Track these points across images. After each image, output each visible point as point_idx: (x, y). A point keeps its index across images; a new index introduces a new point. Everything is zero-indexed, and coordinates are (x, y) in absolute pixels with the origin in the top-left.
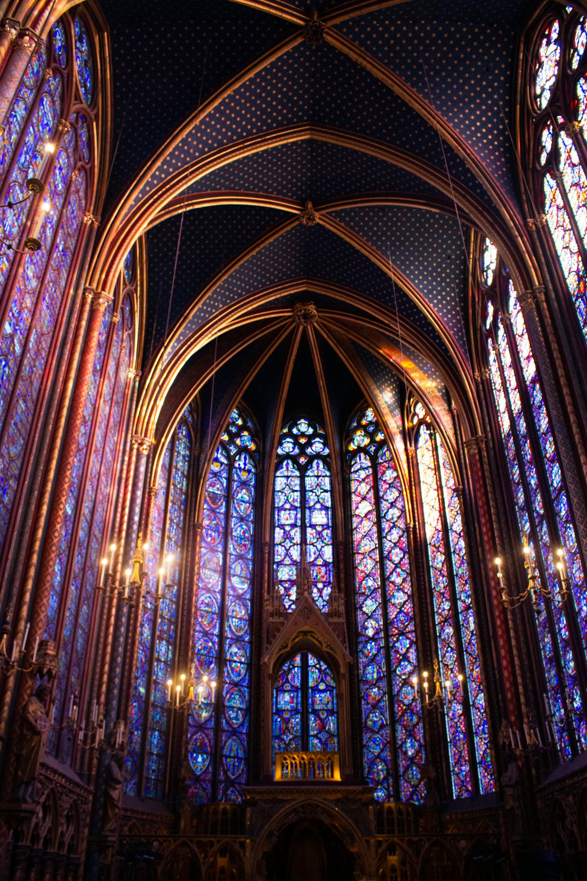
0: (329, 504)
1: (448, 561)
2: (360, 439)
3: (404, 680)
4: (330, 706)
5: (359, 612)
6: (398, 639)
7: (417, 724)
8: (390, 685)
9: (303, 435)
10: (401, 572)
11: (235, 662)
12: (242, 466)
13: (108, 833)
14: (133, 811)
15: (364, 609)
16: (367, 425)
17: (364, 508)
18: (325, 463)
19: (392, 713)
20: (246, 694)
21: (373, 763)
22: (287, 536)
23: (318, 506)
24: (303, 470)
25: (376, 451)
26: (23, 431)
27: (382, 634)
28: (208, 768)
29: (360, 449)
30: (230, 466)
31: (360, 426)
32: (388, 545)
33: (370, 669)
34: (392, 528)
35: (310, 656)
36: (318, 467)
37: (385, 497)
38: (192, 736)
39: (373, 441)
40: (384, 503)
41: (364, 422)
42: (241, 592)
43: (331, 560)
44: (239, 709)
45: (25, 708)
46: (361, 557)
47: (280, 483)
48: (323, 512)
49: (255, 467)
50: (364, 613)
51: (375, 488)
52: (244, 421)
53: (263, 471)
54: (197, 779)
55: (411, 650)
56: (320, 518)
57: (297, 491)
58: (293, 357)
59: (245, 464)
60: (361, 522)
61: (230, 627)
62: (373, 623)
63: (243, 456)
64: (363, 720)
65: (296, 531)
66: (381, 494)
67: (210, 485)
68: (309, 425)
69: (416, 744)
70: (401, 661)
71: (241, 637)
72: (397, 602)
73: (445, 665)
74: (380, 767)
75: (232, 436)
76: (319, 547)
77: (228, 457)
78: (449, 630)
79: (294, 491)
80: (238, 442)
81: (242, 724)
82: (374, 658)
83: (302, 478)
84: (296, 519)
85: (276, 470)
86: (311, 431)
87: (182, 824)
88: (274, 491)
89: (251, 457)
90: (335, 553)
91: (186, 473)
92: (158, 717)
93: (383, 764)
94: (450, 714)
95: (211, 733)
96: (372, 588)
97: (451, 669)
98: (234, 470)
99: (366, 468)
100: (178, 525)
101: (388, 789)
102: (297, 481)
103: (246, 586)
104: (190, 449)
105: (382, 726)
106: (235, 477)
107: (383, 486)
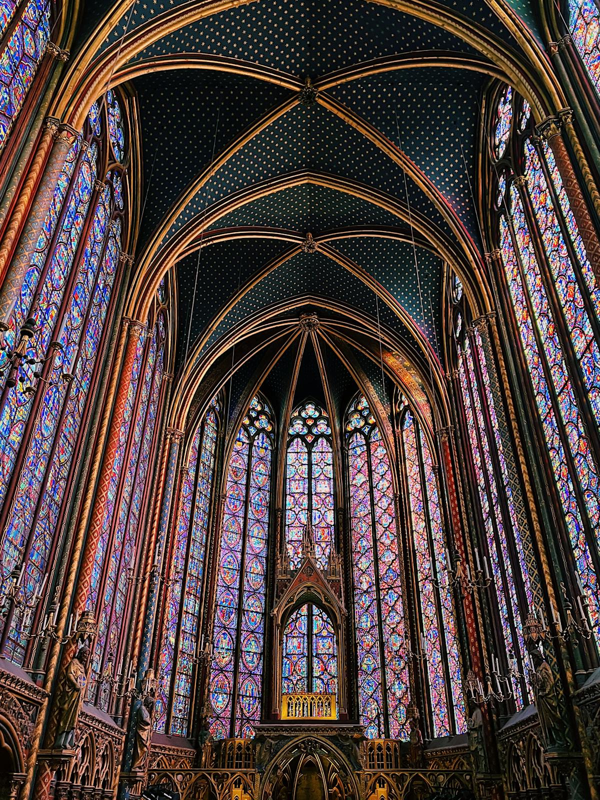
0: (331, 476)
1: (428, 527)
2: (356, 422)
3: (393, 629)
4: (331, 651)
5: (355, 569)
6: (387, 592)
7: (404, 668)
8: (381, 633)
9: (310, 417)
10: (390, 535)
11: (252, 612)
12: (260, 444)
13: (138, 770)
14: (161, 748)
15: (360, 566)
16: (362, 410)
17: (361, 479)
18: (328, 440)
19: (383, 658)
20: (261, 640)
21: (367, 702)
22: (296, 503)
23: (322, 477)
24: (310, 446)
25: (370, 432)
26: (71, 441)
27: (374, 588)
28: (227, 706)
29: (357, 430)
30: (251, 445)
31: (356, 410)
32: (378, 511)
33: (364, 619)
34: (382, 497)
35: (314, 607)
36: (322, 444)
37: (377, 471)
38: (214, 678)
39: (367, 423)
40: (376, 475)
41: (359, 408)
42: (258, 551)
43: (333, 523)
44: (255, 653)
45: (67, 669)
46: (356, 521)
47: (291, 458)
48: (326, 482)
49: (271, 445)
50: (360, 569)
51: (369, 463)
52: (263, 408)
53: (277, 448)
54: (218, 717)
55: (397, 603)
56: (323, 487)
57: (305, 465)
58: (300, 357)
59: (263, 443)
60: (356, 492)
61: (248, 581)
62: (367, 578)
63: (261, 436)
64: (359, 664)
65: (304, 498)
66: (373, 468)
67: (233, 461)
68: (315, 409)
69: (403, 686)
70: (390, 611)
71: (257, 590)
72: (387, 560)
73: (427, 617)
74: (373, 706)
75: (252, 420)
76: (323, 512)
77: (249, 437)
78: (430, 586)
79: (302, 465)
80: (257, 424)
81: (257, 667)
82: (368, 609)
83: (309, 453)
84: (304, 488)
85: (288, 447)
86: (317, 414)
87: (204, 758)
88: (286, 465)
89: (268, 437)
90: (336, 517)
91: (213, 452)
92: (185, 662)
93: (376, 703)
94: (431, 661)
95: (230, 675)
96: (366, 548)
97: (432, 621)
98: (253, 448)
99: (361, 446)
100: (206, 496)
101: (379, 726)
102: (306, 456)
103: (261, 546)
104: (217, 432)
105: (375, 670)
106: (254, 454)
107: (375, 461)
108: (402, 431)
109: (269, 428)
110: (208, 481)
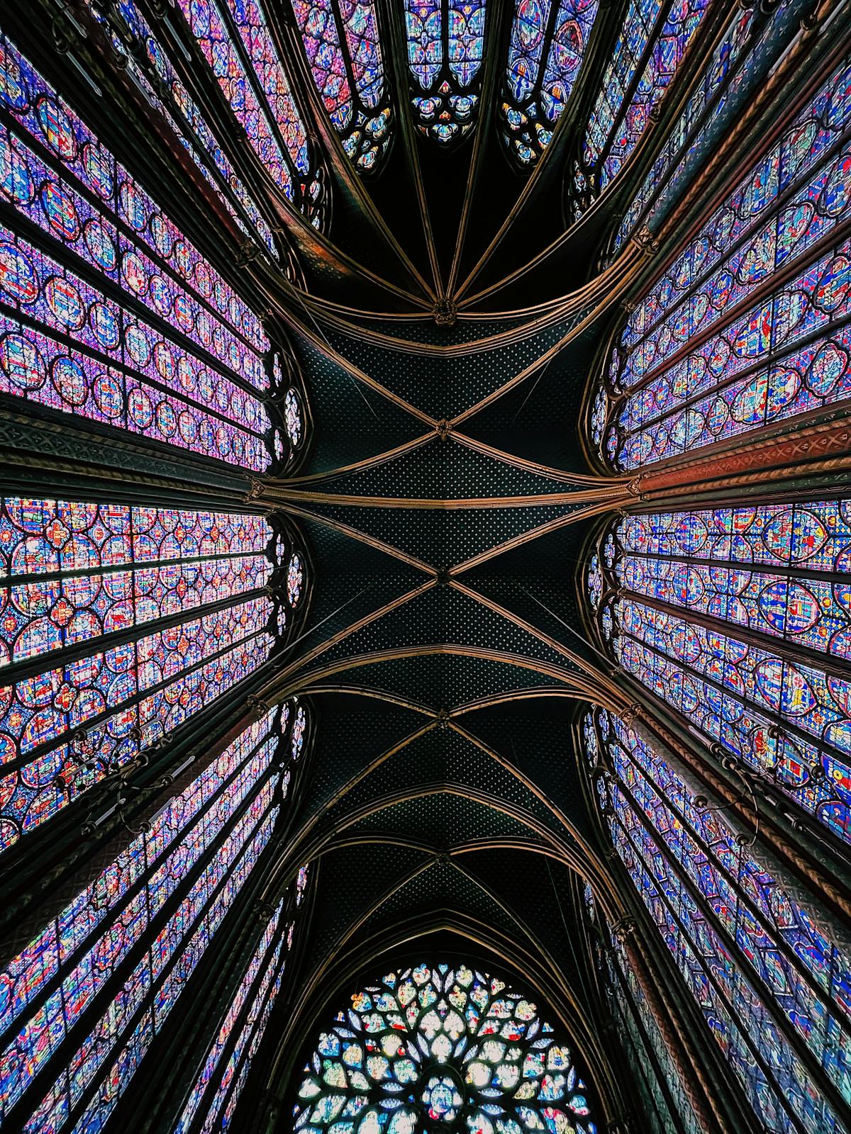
0: (409, 16)
2: (377, 126)
9: (445, 123)
12: (524, 82)
16: (371, 147)
17: (357, 22)
18: (417, 85)
23: (423, 12)
24: (445, 74)
25: (355, 116)
29: (376, 113)
30: (539, 86)
31: (378, 143)
36: (425, 77)
37: (333, 48)
39: (362, 129)
40: (332, 40)
41: (375, 149)
47: (475, 51)
49: (507, 77)
51: (348, 60)
52: (512, 143)
53: (498, 70)
57: (454, 37)
59: (520, 84)
63: (521, 97)
66: (339, 53)
67: (572, 62)
68: (438, 135)
75: (530, 128)
77: (540, 100)
80: (524, 119)
83: (446, 61)
85: (481, 70)
86: (435, 127)
88: (486, 36)
89: (509, 92)
91: (601, 95)
98: (535, 78)
99: (364, 88)
100: (638, 10)
102: (453, 54)
104: (586, 129)
106: (536, 66)
107: (338, 67)
108: (308, 138)
109: (506, 106)
110: (625, 42)
